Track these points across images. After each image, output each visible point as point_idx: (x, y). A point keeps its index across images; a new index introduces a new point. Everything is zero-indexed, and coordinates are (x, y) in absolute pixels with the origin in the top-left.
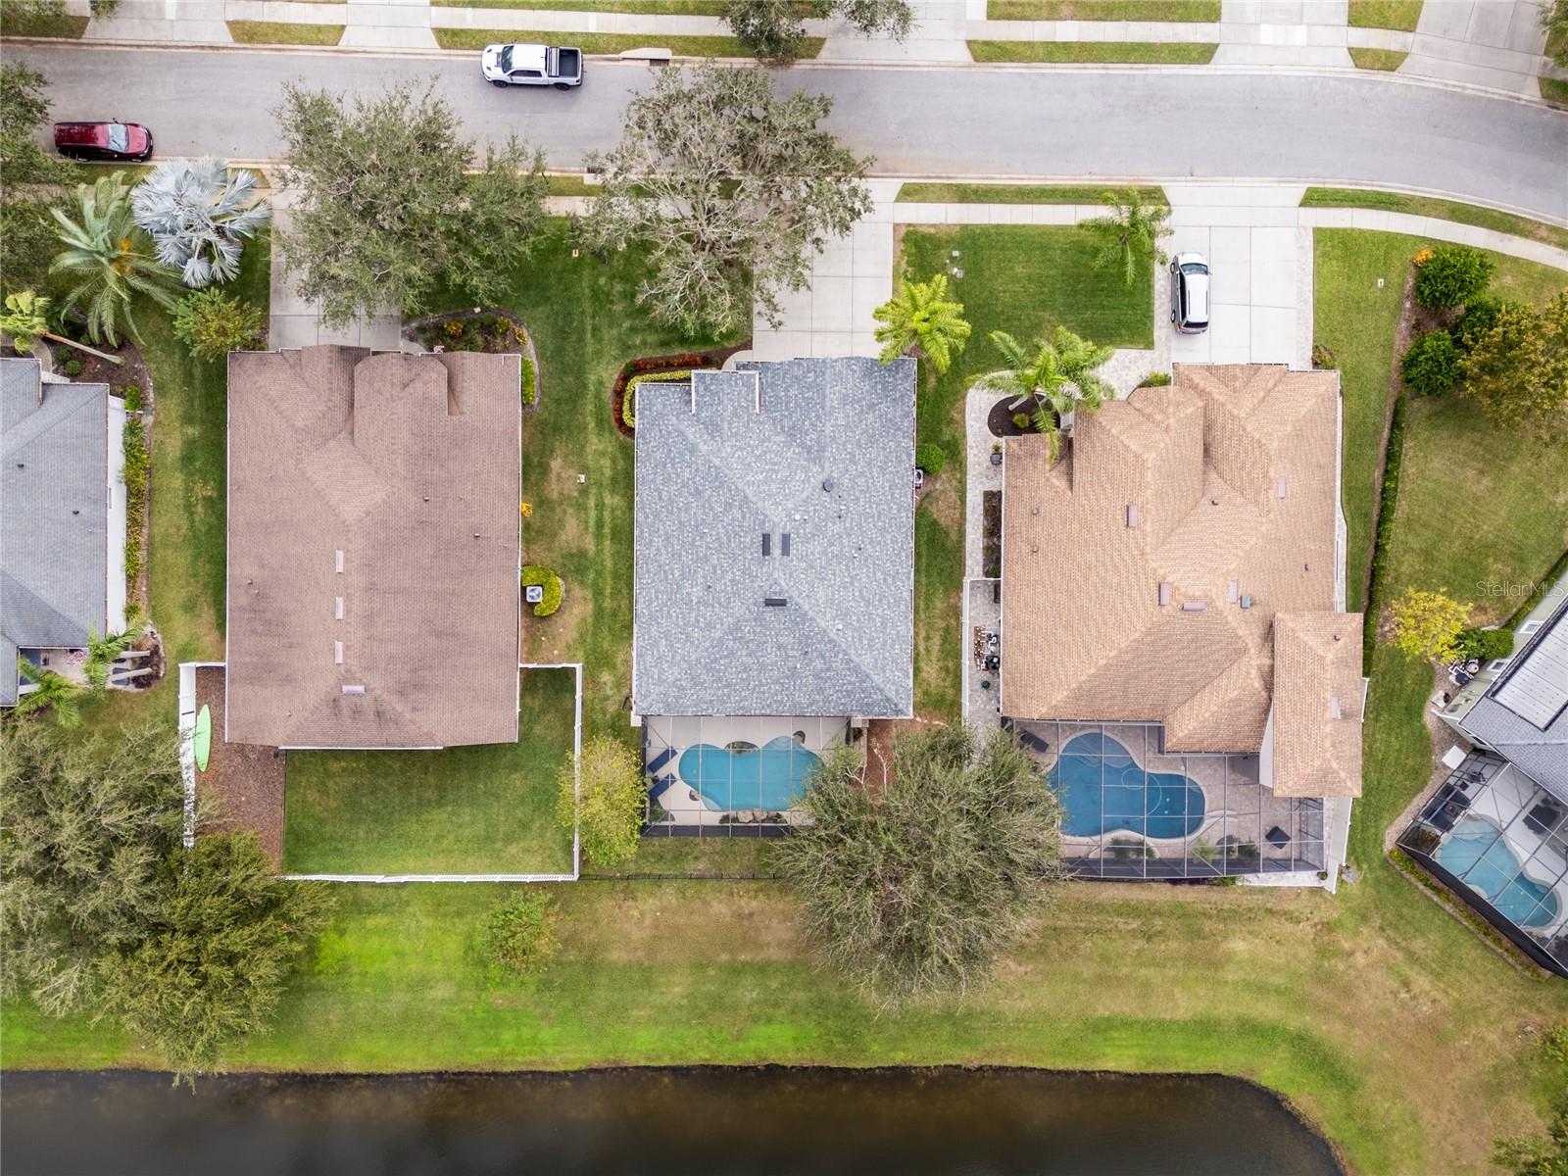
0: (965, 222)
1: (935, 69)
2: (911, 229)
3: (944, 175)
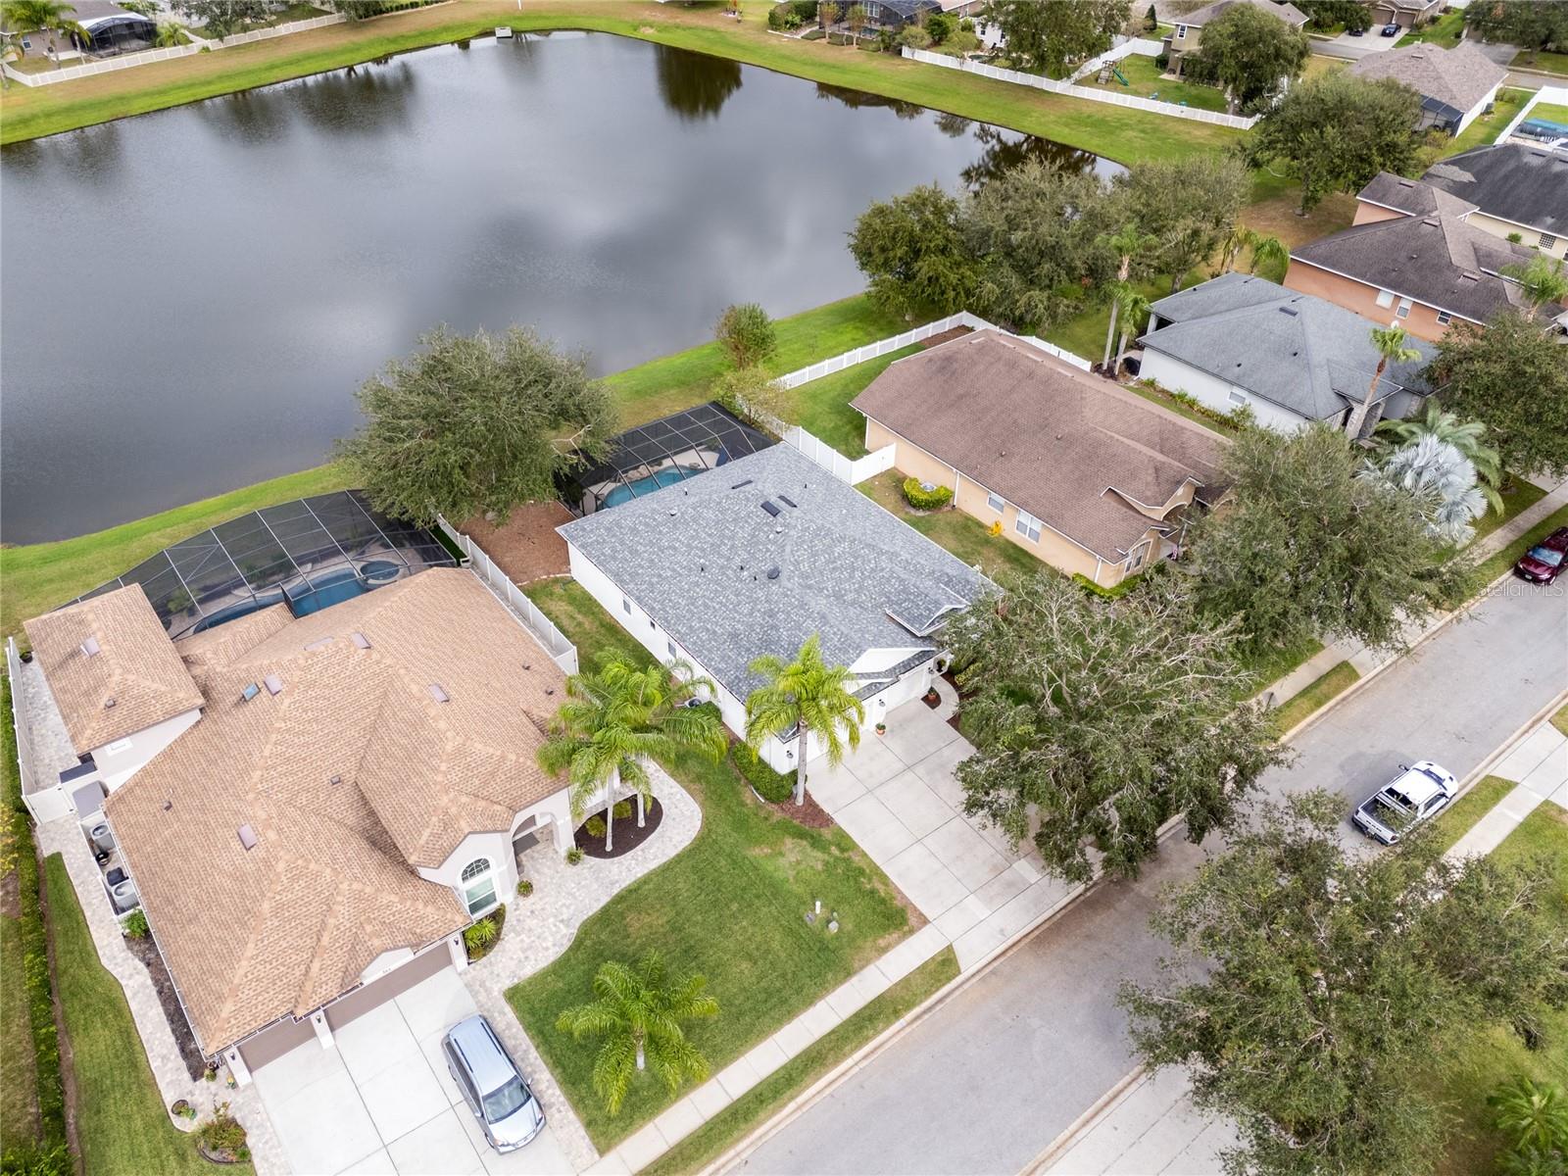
0: (854, 980)
1: (1061, 1138)
2: (906, 928)
3: (926, 1017)
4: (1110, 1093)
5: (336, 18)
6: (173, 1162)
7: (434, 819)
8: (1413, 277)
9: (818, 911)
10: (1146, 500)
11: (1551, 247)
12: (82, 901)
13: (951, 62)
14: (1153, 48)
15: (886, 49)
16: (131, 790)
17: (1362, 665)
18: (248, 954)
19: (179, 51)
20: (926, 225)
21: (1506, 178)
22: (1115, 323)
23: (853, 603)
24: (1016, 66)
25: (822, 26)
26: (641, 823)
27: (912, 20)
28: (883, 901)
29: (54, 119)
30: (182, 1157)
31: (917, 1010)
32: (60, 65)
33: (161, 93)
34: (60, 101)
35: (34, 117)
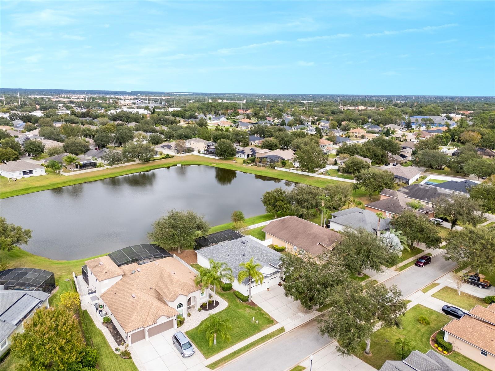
0: (262, 332)
2: (273, 324)
4: (318, 351)
5: (139, 162)
6: (115, 358)
7: (173, 292)
8: (393, 209)
9: (254, 320)
10: (327, 245)
11: (428, 205)
12: (92, 318)
13: (287, 170)
14: (336, 167)
15: (272, 168)
16: (106, 292)
17: (379, 281)
18: (135, 315)
19: (102, 168)
20: (279, 196)
21: (416, 191)
22: (323, 217)
23: (262, 261)
24: (302, 170)
25: (256, 163)
26: (214, 305)
27: (277, 162)
28: (268, 319)
29: (71, 182)
30: (117, 358)
31: (275, 337)
32: (73, 171)
33: (97, 177)
34: (73, 178)
35: (67, 182)
